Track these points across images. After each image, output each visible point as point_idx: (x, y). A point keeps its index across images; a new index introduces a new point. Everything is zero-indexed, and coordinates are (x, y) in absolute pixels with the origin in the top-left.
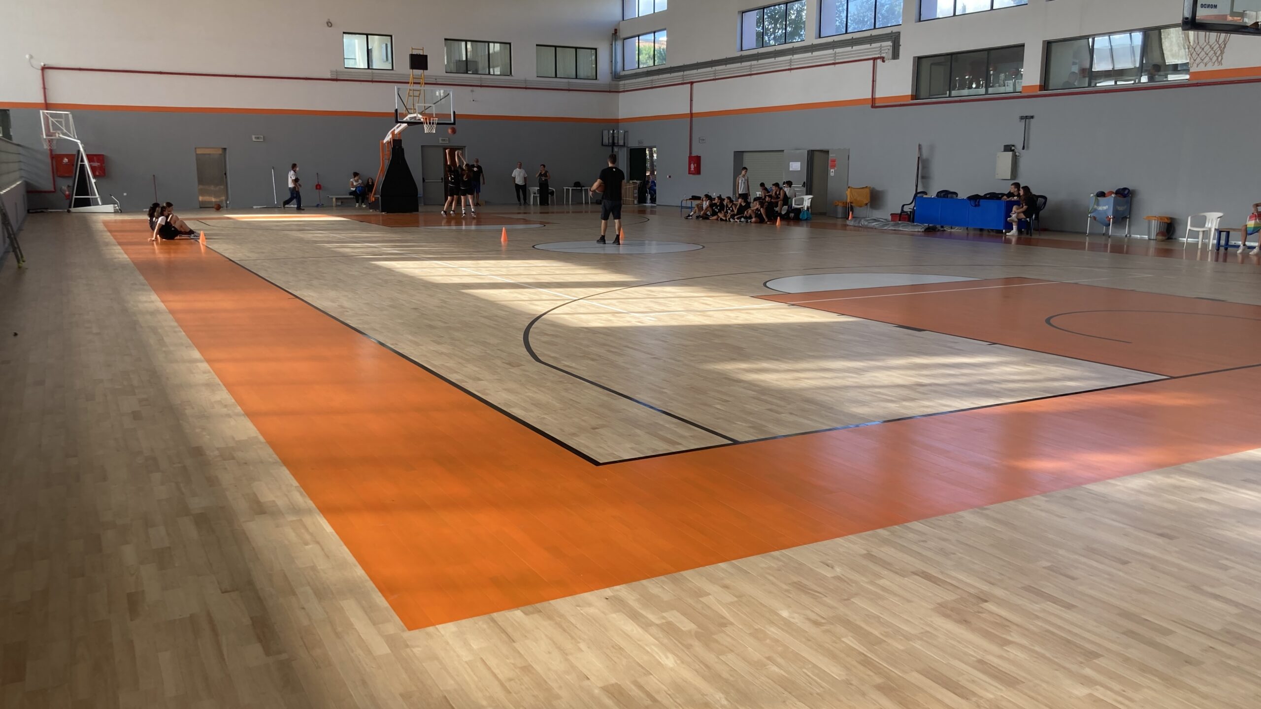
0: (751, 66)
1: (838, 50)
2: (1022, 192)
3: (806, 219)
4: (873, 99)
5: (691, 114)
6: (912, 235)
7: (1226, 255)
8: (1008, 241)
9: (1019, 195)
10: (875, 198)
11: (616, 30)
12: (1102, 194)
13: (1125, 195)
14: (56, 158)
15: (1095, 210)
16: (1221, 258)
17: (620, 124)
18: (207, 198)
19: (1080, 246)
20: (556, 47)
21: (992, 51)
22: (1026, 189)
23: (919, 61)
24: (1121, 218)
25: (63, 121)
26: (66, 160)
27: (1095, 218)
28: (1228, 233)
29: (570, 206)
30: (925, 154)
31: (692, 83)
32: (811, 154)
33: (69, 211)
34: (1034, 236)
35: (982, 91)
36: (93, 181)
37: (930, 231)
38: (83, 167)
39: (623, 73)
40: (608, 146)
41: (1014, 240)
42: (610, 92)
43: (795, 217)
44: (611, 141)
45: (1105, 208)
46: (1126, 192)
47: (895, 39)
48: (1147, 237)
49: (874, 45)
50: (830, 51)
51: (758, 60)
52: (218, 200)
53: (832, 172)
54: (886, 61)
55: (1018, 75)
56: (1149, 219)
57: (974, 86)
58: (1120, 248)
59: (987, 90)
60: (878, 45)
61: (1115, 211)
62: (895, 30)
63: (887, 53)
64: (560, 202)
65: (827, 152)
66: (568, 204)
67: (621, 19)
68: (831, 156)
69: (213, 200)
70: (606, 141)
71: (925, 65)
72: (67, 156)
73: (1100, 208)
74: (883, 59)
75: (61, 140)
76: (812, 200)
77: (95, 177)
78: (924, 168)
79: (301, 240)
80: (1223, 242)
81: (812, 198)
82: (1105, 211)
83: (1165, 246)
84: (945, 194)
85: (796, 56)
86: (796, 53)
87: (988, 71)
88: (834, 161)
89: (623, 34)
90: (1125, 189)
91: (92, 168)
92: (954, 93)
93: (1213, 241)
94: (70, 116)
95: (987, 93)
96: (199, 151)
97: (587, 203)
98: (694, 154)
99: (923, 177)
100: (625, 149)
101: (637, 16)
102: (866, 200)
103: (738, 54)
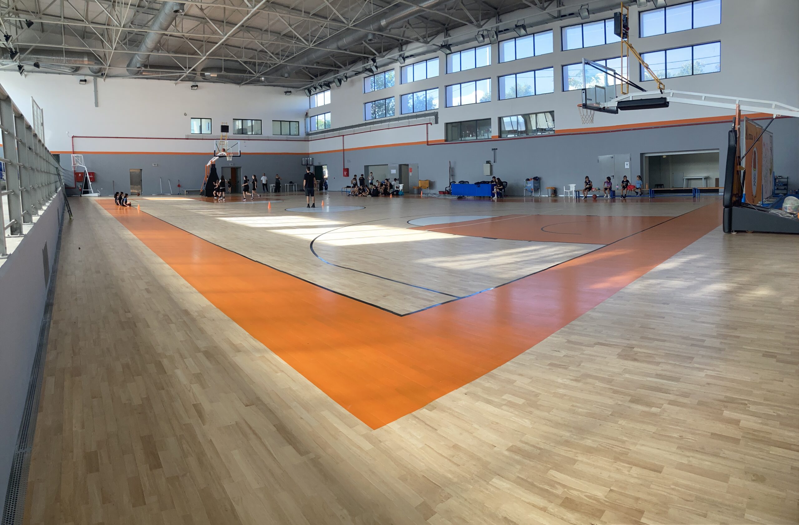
0: (370, 127)
1: (410, 120)
2: (497, 181)
3: (402, 195)
4: (428, 141)
5: (344, 149)
6: (451, 200)
7: (579, 200)
8: (493, 201)
9: (496, 182)
10: (431, 185)
11: (307, 113)
12: (528, 180)
13: (536, 179)
14: (76, 174)
15: (527, 186)
16: (578, 201)
17: (310, 156)
18: (134, 191)
19: (523, 201)
20: (281, 121)
21: (478, 121)
22: (498, 179)
23: (447, 124)
24: (537, 189)
25: (79, 158)
26: (80, 175)
27: (526, 190)
28: (579, 192)
29: (288, 192)
30: (452, 166)
31: (343, 136)
32: (400, 166)
33: (81, 196)
34: (504, 199)
35: (475, 138)
36: (90, 183)
37: (460, 198)
38: (86, 177)
39: (310, 132)
40: (305, 165)
41: (496, 201)
42: (305, 141)
43: (397, 194)
44: (306, 163)
45: (530, 185)
46: (537, 178)
47: (436, 115)
48: (547, 196)
49: (426, 118)
50: (407, 120)
51: (373, 124)
52: (138, 191)
53: (410, 174)
54: (433, 125)
55: (488, 131)
56: (548, 188)
57: (471, 136)
58: (537, 201)
59: (477, 138)
60: (428, 117)
61: (534, 186)
62: (436, 111)
63: (433, 121)
64: (284, 191)
65: (408, 165)
66: (287, 191)
67: (309, 108)
68: (410, 167)
69: (136, 191)
70: (304, 163)
71: (449, 126)
72: (80, 173)
73: (528, 185)
74: (431, 124)
75: (78, 167)
76: (403, 187)
77: (91, 182)
78: (452, 171)
79: (180, 208)
80: (578, 196)
81: (403, 186)
82: (530, 187)
83: (555, 198)
84: (462, 182)
85: (391, 123)
86: (391, 121)
87: (477, 130)
88: (411, 169)
89: (310, 115)
90: (537, 177)
91: (90, 178)
92: (463, 139)
93: (574, 195)
94: (82, 156)
95: (477, 139)
96: (131, 171)
97: (295, 191)
98: (346, 167)
99: (452, 176)
100: (313, 166)
101: (316, 106)
102: (428, 186)
103: (365, 122)
